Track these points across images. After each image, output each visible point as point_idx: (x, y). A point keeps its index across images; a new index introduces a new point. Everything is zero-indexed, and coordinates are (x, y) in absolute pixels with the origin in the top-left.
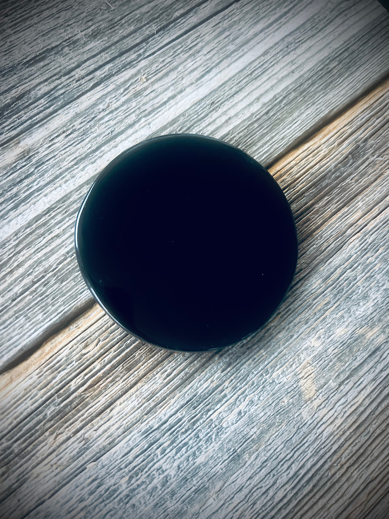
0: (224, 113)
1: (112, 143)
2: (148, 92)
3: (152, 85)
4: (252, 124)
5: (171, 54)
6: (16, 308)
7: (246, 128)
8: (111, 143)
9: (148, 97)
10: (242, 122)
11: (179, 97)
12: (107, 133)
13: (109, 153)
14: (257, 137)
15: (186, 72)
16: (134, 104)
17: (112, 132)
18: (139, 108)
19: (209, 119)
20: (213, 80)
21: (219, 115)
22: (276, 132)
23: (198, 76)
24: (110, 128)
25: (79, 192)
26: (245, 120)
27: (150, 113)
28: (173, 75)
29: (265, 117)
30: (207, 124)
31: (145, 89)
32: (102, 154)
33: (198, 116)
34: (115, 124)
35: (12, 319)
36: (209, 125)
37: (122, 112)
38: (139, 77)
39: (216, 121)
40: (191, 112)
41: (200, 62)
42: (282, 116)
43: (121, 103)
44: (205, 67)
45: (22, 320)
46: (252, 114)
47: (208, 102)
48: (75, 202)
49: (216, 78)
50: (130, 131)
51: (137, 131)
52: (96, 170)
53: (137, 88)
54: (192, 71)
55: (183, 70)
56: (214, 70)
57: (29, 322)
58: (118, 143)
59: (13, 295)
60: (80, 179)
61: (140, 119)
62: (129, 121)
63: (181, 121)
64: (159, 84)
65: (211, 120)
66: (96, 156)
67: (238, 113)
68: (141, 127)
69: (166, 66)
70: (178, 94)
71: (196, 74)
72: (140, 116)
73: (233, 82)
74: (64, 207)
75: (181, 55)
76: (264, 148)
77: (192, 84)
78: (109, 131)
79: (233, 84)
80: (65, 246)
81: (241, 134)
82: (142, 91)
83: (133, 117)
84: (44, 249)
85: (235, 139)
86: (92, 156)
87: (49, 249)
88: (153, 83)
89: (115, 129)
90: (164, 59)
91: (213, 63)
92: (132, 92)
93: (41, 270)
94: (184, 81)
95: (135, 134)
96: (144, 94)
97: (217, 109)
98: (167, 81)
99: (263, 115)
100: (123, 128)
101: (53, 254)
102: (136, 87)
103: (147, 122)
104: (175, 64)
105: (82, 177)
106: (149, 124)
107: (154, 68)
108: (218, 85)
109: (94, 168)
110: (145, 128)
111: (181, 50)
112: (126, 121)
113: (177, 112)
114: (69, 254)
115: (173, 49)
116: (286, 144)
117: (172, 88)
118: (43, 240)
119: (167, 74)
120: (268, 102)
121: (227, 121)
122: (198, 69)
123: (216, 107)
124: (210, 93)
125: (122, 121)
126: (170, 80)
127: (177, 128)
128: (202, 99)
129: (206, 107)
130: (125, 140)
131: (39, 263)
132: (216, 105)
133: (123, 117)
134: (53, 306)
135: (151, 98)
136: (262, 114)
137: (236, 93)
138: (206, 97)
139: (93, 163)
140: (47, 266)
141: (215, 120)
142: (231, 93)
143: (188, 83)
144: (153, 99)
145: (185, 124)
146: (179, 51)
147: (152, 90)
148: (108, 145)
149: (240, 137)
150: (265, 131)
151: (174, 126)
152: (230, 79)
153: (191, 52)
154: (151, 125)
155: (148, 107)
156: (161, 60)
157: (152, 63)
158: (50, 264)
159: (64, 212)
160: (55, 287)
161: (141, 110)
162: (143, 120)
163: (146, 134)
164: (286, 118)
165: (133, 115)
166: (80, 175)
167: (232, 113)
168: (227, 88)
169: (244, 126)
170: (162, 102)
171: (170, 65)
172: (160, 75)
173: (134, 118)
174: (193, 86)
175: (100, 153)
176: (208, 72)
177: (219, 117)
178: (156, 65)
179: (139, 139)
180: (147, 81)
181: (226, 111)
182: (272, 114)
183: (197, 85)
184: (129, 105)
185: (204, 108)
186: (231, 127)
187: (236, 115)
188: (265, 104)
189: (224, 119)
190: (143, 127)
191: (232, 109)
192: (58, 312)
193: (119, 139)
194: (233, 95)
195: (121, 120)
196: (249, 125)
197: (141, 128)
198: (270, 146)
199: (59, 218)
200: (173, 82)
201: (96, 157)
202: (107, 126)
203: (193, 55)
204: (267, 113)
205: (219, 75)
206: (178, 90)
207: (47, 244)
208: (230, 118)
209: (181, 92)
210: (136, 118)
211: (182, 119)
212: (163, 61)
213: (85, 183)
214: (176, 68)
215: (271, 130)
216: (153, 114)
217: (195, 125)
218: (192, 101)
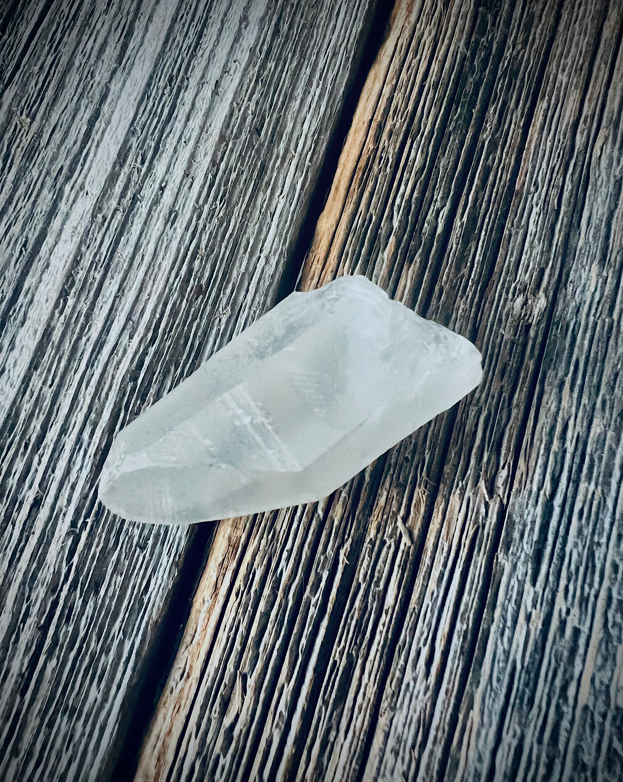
0: (202, 83)
1: (37, 266)
2: (46, 137)
3: (47, 120)
4: (263, 67)
5: (47, 48)
6: (37, 706)
7: (257, 82)
8: (34, 267)
9: (52, 145)
10: (243, 76)
11: (105, 108)
12: (17, 254)
13: (42, 287)
14: (287, 82)
15: (92, 61)
16: (35, 173)
17: (24, 245)
18: (48, 173)
19: (181, 111)
20: (146, 40)
21: (195, 92)
22: (315, 51)
23: (117, 52)
24: (17, 240)
25: (28, 392)
26: (246, 69)
27: (72, 170)
28: (73, 79)
29: (279, 40)
30: (184, 119)
31: (39, 134)
32: (29, 296)
33: (160, 117)
34: (23, 229)
35: (41, 737)
36: (188, 119)
37: (23, 197)
38: (15, 120)
39: (197, 105)
40: (144, 119)
41: (106, 27)
42: (306, 19)
43: (11, 185)
44: (120, 30)
45: (62, 723)
46: (252, 51)
47: (162, 84)
48: (31, 417)
49: (148, 35)
50: (56, 224)
51: (67, 215)
52: (36, 332)
53: (24, 140)
54: (102, 50)
55: (84, 60)
56: (137, 23)
57: (78, 718)
58: (47, 256)
59: (16, 682)
60: (17, 367)
61: (61, 190)
62: (44, 205)
63: (135, 146)
64: (58, 109)
65: (187, 108)
66: (21, 306)
67: (225, 66)
68: (70, 202)
69: (52, 72)
70: (100, 105)
71: (111, 52)
72: (58, 187)
73: (183, 21)
74: (17, 438)
75: (65, 39)
76: (312, 93)
77: (114, 72)
78: (18, 247)
79: (184, 25)
80: (62, 515)
81: (255, 97)
82: (35, 141)
83: (47, 196)
84: (25, 546)
85: (250, 112)
86: (14, 311)
87: (33, 540)
88: (46, 116)
89: (27, 237)
90: (39, 64)
91: (128, 14)
92: (19, 154)
93: (42, 595)
94: (97, 78)
95: (68, 223)
96: (42, 145)
97: (185, 83)
98: (68, 97)
99: (273, 39)
100: (39, 227)
101: (49, 544)
102: (21, 141)
103: (77, 187)
104: (64, 60)
105: (19, 362)
106: (82, 188)
107: (32, 89)
108: (161, 43)
109: (31, 331)
110: (79, 200)
111: (60, 30)
112: (39, 209)
113: (119, 137)
114: (79, 526)
115: (46, 37)
116: (347, 59)
117: (84, 102)
118: (13, 529)
119: (61, 86)
120: (267, 13)
121: (215, 93)
122: (109, 40)
123: (182, 81)
124: (156, 66)
125: (31, 216)
126: (73, 91)
127: (136, 161)
128: (148, 85)
129: (163, 94)
130: (56, 243)
131: (30, 580)
132: (179, 78)
133: (29, 206)
134: (107, 654)
135: (58, 142)
136: (268, 38)
137: (200, 35)
138: (151, 77)
139: (23, 324)
140: (49, 577)
141: (193, 104)
142: (190, 41)
143: (107, 75)
144: (63, 141)
145: (146, 147)
146: (58, 35)
147: (52, 128)
148: (31, 273)
149: (257, 103)
150: (295, 63)
151: (128, 162)
152: (174, 21)
153: (79, 23)
154: (87, 187)
155: (63, 161)
156: (36, 69)
157: (25, 85)
158: (52, 570)
159: (22, 449)
160: (89, 610)
161: (54, 175)
162: (67, 188)
163: (86, 210)
164: (315, 17)
165: (45, 191)
166: (13, 361)
167: (215, 72)
168: (179, 38)
169: (251, 81)
170: (81, 136)
171: (56, 67)
172: (50, 93)
173: (51, 195)
174: (118, 73)
175: (25, 296)
176: (130, 33)
177: (196, 95)
178: (33, 84)
179: (79, 227)
180: (33, 119)
181: (203, 77)
182: (286, 27)
183: (124, 68)
184: (28, 180)
185: (162, 97)
186: (229, 96)
187: (225, 71)
188: (262, 19)
189: (207, 91)
190: (74, 201)
191: (211, 66)
192: (124, 659)
193: (45, 249)
194: (198, 44)
195: (28, 214)
196: (259, 71)
197: (72, 205)
198: (321, 82)
199: (19, 466)
200: (80, 90)
201: (23, 309)
202: (10, 240)
203: (86, 24)
204: (276, 32)
205: (151, 28)
206: (97, 98)
207: (25, 534)
208: (217, 84)
209: (104, 98)
210: (52, 193)
211: (134, 142)
212: (41, 68)
213: (29, 368)
214: (70, 64)
215: (303, 56)
216: (79, 167)
217: (164, 136)
218: (132, 98)
